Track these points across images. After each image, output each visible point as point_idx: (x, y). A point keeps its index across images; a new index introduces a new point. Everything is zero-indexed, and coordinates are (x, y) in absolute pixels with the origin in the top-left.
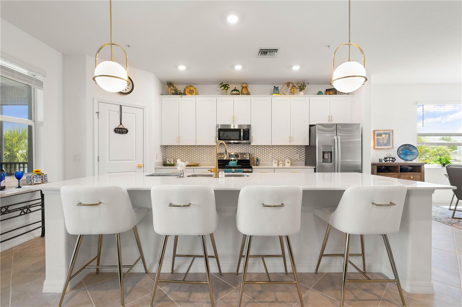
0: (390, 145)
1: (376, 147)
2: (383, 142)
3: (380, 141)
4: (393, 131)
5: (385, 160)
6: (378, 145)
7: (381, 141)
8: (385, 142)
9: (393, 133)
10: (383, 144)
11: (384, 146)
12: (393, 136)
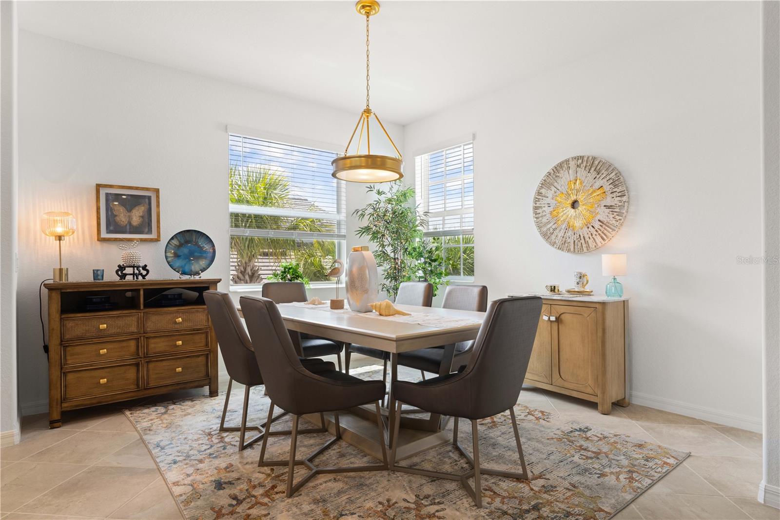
0: (150, 232)
1: (104, 235)
2: (130, 223)
3: (118, 219)
4: (157, 191)
5: (119, 273)
6: (112, 228)
7: (123, 219)
8: (136, 220)
9: (158, 197)
10: (128, 227)
11: (131, 233)
12: (158, 206)
